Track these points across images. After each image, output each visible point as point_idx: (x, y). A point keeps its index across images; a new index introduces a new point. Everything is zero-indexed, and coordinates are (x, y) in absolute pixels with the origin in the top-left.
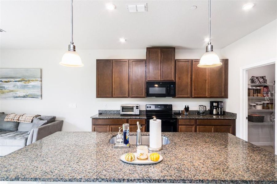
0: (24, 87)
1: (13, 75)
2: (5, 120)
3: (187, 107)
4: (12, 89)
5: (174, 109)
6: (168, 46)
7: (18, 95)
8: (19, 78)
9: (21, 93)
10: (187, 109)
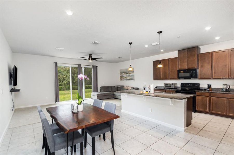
0: (129, 76)
1: (126, 71)
2: (124, 88)
3: (209, 85)
4: (126, 77)
5: (201, 86)
6: (192, 46)
7: (127, 79)
8: (127, 72)
9: (128, 78)
10: (209, 86)
